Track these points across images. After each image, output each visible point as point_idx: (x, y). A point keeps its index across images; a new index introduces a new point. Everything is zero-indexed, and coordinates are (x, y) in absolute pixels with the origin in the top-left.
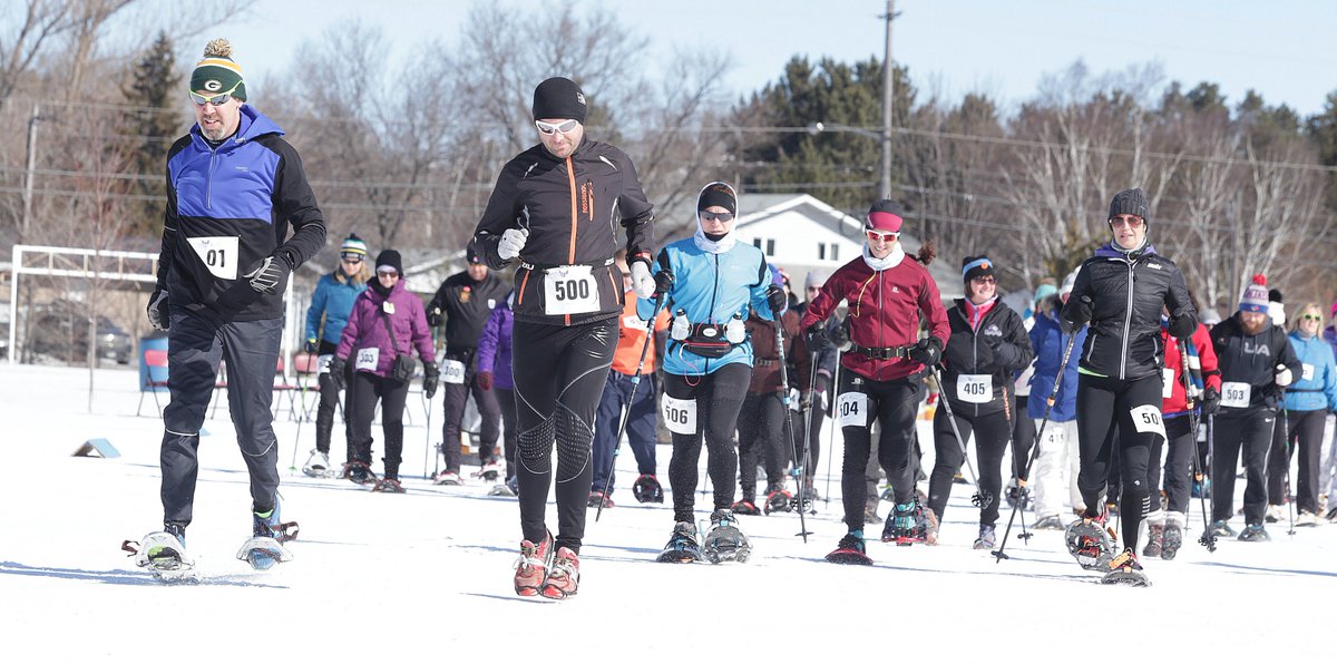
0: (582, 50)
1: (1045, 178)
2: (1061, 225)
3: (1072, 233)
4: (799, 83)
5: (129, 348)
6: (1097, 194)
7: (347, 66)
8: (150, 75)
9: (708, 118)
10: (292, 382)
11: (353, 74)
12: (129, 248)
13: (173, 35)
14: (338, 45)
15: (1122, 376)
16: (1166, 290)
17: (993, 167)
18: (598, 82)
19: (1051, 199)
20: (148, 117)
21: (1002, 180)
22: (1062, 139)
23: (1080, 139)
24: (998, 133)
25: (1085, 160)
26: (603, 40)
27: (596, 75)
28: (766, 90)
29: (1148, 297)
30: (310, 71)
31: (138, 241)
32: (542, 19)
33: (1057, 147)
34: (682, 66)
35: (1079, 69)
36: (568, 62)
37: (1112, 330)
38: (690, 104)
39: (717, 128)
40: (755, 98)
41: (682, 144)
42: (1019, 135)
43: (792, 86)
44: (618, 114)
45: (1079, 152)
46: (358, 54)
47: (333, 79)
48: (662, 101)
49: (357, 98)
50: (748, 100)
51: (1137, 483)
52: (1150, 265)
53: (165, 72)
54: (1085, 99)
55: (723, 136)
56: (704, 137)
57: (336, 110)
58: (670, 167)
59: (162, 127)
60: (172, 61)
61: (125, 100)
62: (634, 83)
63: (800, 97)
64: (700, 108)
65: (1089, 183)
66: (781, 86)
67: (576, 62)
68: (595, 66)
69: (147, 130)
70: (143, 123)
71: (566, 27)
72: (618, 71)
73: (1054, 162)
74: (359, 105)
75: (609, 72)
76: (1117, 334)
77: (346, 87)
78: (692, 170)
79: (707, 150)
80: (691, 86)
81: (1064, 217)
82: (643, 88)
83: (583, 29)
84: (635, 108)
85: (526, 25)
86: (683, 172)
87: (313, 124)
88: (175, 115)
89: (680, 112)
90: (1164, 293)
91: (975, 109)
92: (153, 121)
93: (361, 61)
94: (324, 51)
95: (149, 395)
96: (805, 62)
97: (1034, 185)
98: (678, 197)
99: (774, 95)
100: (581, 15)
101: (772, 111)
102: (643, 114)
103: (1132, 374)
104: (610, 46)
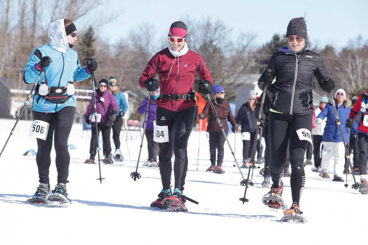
0: (213, 31)
1: (349, 70)
2: (353, 84)
3: (357, 86)
4: (276, 42)
5: (79, 118)
6: (364, 75)
7: (144, 37)
8: (87, 38)
9: (250, 52)
10: (127, 128)
11: (146, 38)
12: (80, 89)
13: (94, 26)
14: (142, 30)
15: (291, 113)
16: (315, 68)
17: (334, 66)
18: (217, 41)
19: (351, 76)
20: (86, 50)
21: (336, 71)
22: (354, 58)
23: (360, 58)
24: (335, 56)
25: (361, 64)
26: (219, 29)
27: (217, 39)
28: (267, 44)
29: (305, 72)
30: (134, 38)
31: (82, 86)
32: (202, 23)
33: (352, 60)
34: (242, 37)
35: (360, 38)
36: (209, 35)
37: (286, 89)
38: (244, 48)
39: (252, 55)
40: (263, 46)
41: (242, 59)
42: (342, 57)
43: (275, 42)
44: (223, 50)
45: (359, 62)
46: (147, 33)
47: (140, 40)
48: (236, 47)
49: (147, 45)
50: (261, 46)
51: (299, 168)
52: (307, 56)
53: (91, 37)
54: (362, 46)
55: (254, 57)
56: (249, 57)
57: (141, 48)
58: (238, 66)
59: (90, 53)
60: (93, 34)
61: (79, 45)
62: (228, 42)
63: (277, 46)
64: (248, 49)
65: (362, 71)
66: (271, 43)
67: (211, 35)
68: (217, 36)
69: (86, 54)
70: (84, 52)
71: (208, 25)
72: (224, 38)
73: (352, 65)
74: (148, 47)
75: (221, 38)
76: (289, 91)
77: (144, 42)
78: (245, 67)
79: (249, 61)
80: (245, 42)
81: (355, 81)
82: (231, 43)
83: (213, 25)
84: (228, 49)
85: (197, 25)
86: (242, 68)
87: (134, 53)
88: (94, 50)
89: (241, 50)
90: (314, 70)
91: (329, 50)
92: (87, 52)
93: (148, 34)
94: (138, 31)
95: (85, 132)
96: (278, 36)
97: (346, 72)
98: (241, 75)
99: (269, 45)
100: (213, 22)
101: (268, 50)
102: (231, 51)
103: (296, 112)
104: (221, 30)
